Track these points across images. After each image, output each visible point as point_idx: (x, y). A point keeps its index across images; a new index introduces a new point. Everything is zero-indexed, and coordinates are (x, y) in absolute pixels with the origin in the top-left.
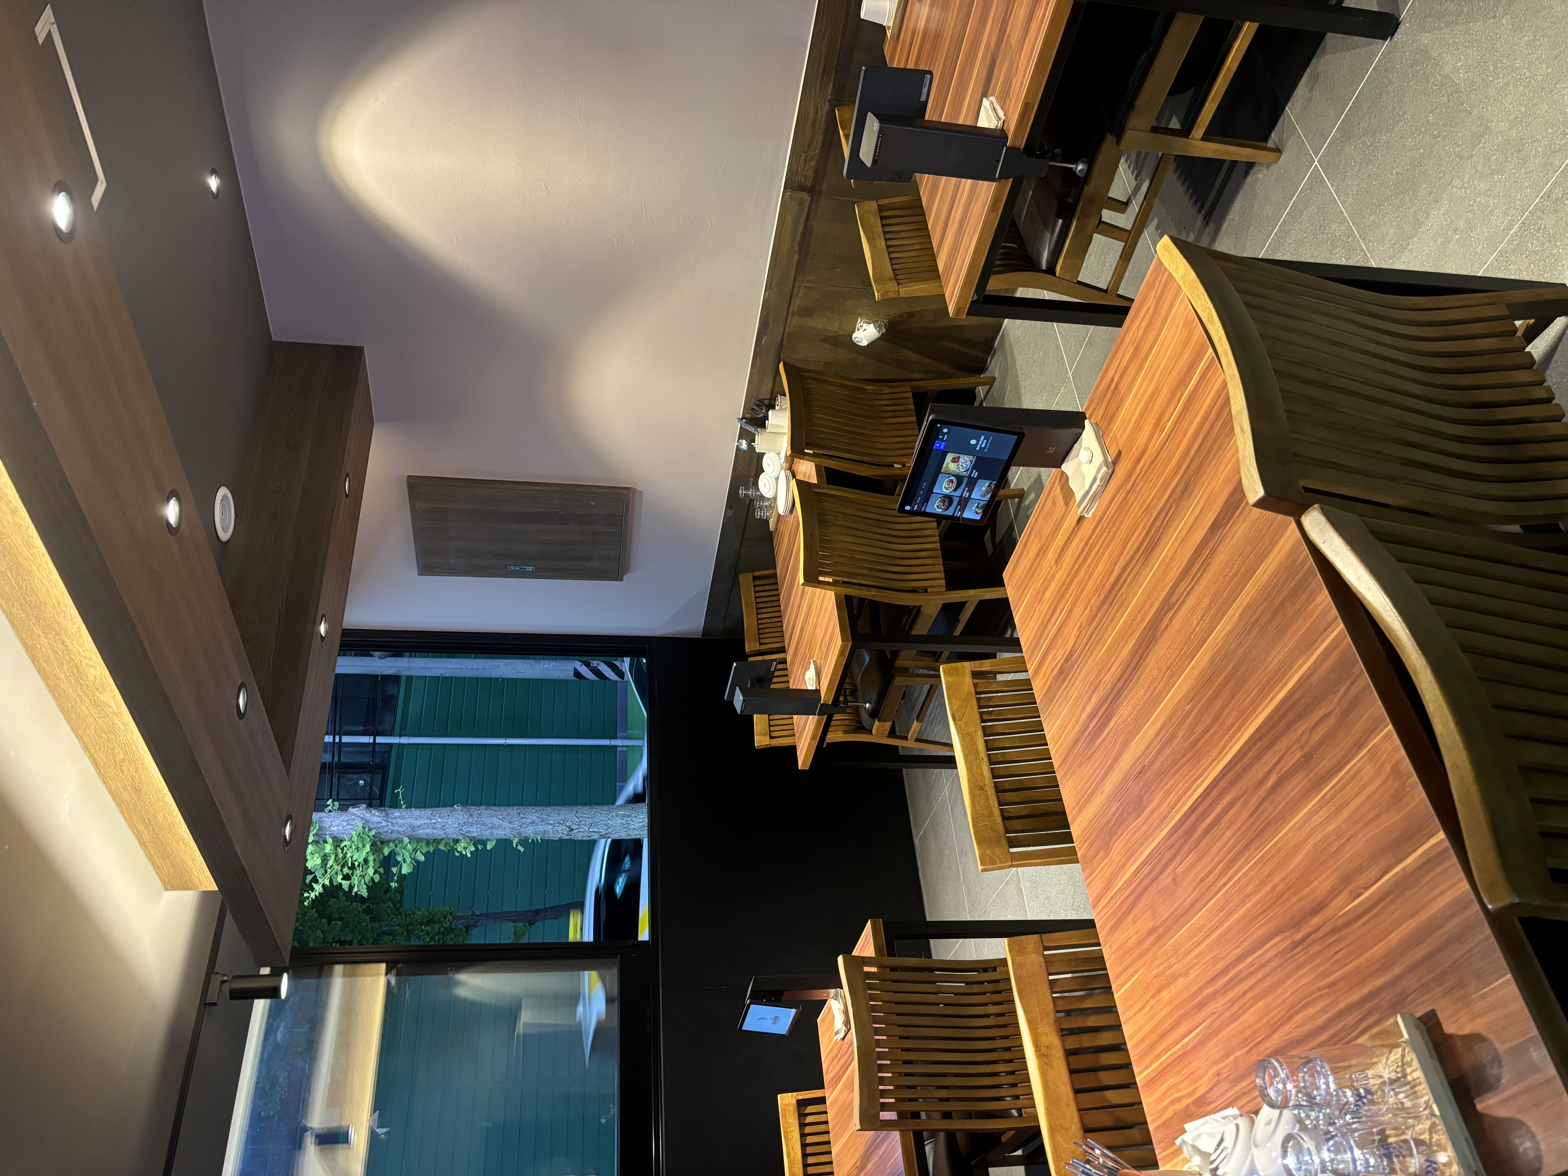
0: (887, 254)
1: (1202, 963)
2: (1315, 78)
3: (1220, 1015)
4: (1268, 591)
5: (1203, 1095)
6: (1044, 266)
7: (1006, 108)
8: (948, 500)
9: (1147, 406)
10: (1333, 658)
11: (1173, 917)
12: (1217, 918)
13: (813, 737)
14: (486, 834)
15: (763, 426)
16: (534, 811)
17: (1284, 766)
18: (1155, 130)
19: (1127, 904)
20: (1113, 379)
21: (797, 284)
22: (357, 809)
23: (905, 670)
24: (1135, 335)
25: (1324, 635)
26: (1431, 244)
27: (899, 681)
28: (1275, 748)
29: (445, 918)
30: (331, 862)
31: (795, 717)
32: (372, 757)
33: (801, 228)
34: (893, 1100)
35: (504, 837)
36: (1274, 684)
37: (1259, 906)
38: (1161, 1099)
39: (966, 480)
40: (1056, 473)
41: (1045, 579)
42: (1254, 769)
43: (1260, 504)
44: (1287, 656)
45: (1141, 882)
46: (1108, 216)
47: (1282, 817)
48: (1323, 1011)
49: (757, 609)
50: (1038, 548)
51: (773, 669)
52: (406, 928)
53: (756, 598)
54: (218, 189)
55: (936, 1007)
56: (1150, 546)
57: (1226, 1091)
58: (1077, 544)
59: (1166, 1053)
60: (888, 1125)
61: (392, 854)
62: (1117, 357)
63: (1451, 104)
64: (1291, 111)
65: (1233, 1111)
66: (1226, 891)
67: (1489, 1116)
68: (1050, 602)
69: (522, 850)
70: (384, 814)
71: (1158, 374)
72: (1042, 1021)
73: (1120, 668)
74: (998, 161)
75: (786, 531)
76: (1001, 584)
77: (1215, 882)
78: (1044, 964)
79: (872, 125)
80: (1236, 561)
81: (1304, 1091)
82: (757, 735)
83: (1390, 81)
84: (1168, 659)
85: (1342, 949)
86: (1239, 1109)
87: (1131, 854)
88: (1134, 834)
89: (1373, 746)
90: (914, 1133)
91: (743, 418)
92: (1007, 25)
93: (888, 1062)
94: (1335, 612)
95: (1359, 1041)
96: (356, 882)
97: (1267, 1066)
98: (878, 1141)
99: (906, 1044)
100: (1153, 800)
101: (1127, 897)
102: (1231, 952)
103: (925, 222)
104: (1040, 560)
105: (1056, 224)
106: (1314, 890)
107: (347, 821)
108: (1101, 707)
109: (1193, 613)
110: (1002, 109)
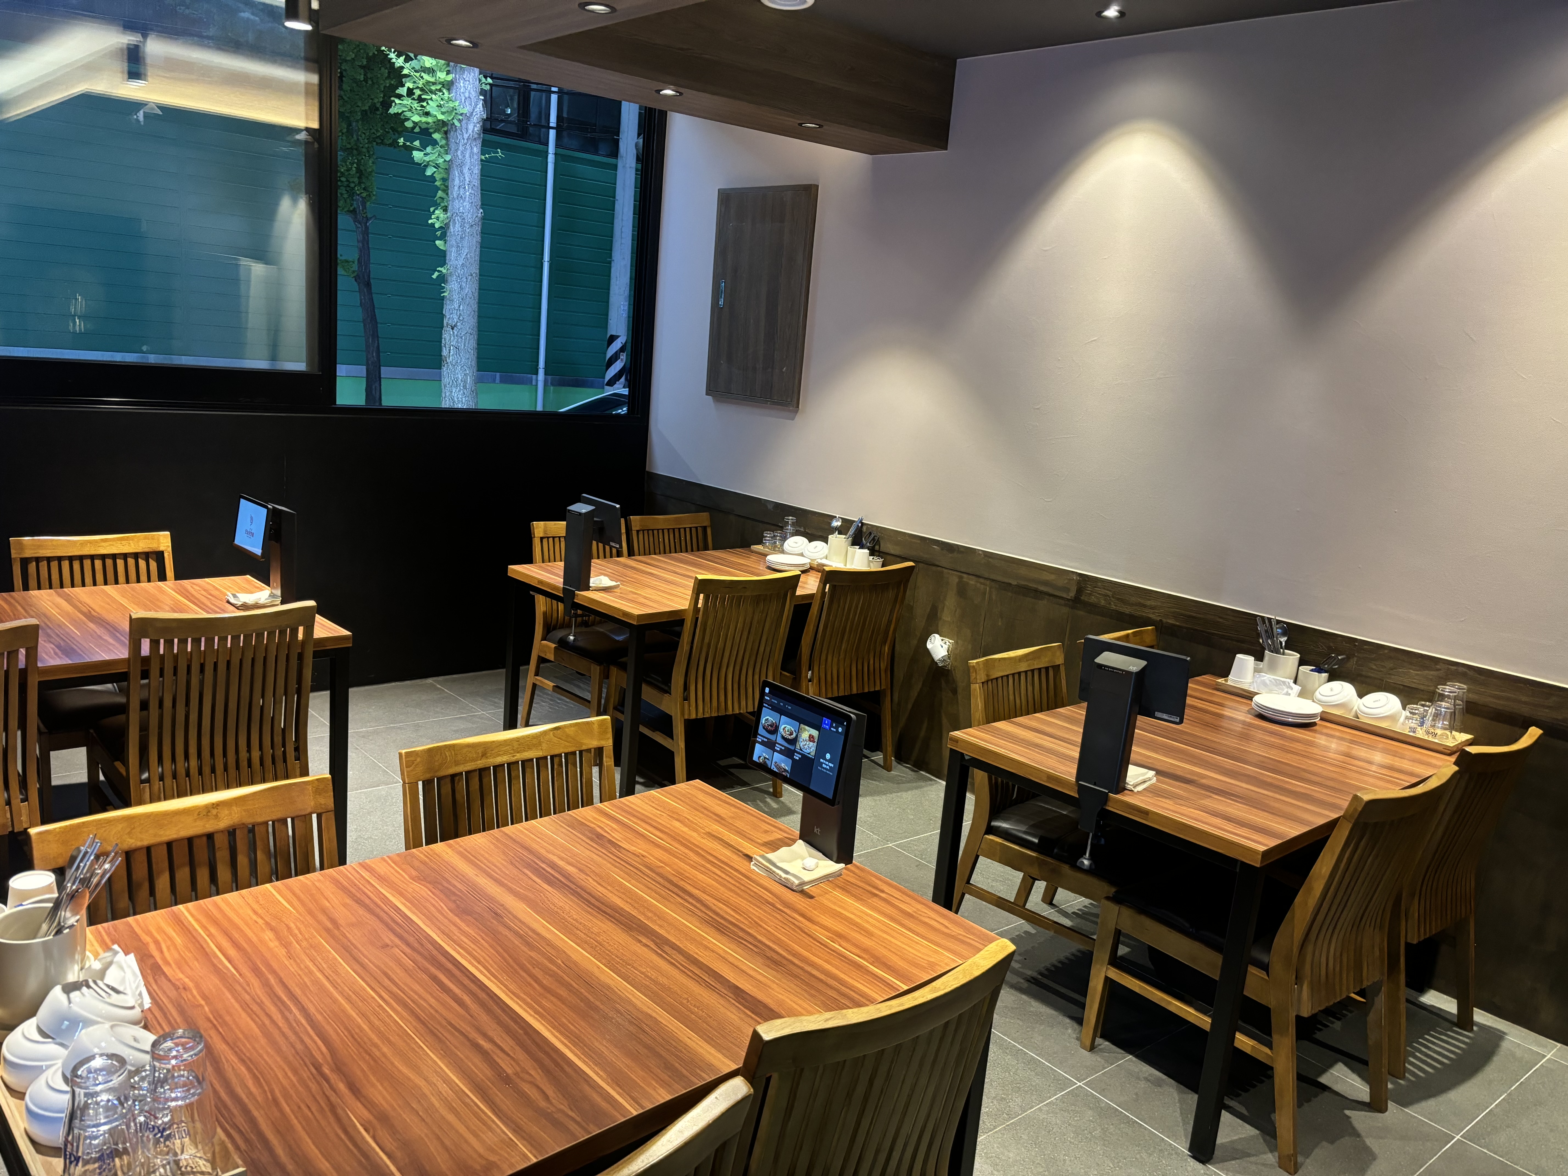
0: (1013, 672)
1: (300, 973)
2: (1158, 1083)
3: (246, 992)
4: (672, 1041)
5: (164, 973)
6: (995, 823)
7: (1145, 793)
9: (854, 925)
10: (604, 1104)
11: (349, 944)
12: (346, 988)
13: (541, 582)
14: (452, 240)
15: (854, 543)
16: (474, 291)
17: (498, 1056)
18: (1118, 933)
19: (364, 898)
20: (883, 891)
21: (988, 582)
22: (482, 109)
23: (606, 675)
24: (923, 914)
25: (627, 1096)
27: (596, 670)
28: (517, 1048)
29: (364, 189)
30: (426, 77)
31: (562, 564)
32: (534, 125)
33: (1042, 588)
35: (447, 258)
36: (580, 1046)
37: (357, 1030)
38: (160, 930)
39: (792, 747)
40: (794, 834)
41: (692, 822)
43: (756, 1036)
44: (606, 1059)
45: (385, 912)
46: (1040, 886)
47: (448, 1054)
48: (250, 1094)
49: (674, 529)
50: (723, 815)
51: (612, 544)
52: (355, 147)
53: (685, 529)
54: (1106, 18)
55: (260, 695)
56: (722, 927)
57: (168, 997)
58: (726, 853)
59: (208, 936)
60: (135, 646)
61: (434, 143)
62: (904, 896)
64: (1129, 1061)
65: (147, 1003)
66: (373, 998)
68: (669, 826)
69: (434, 276)
70: (476, 136)
71: (885, 936)
72: (245, 811)
73: (601, 895)
74: (1095, 785)
75: (751, 562)
76: (689, 778)
77: (385, 987)
78: (304, 813)
79: (1134, 665)
80: (702, 1010)
81: (169, 1076)
82: (545, 524)
83: (1150, 1155)
84: (608, 943)
85: (312, 1112)
86: (149, 1009)
87: (415, 903)
88: (434, 906)
89: (516, 1144)
90: (126, 672)
91: (863, 524)
92: (1222, 796)
94: (649, 1106)
95: (219, 1130)
96: (405, 102)
97: (195, 1040)
98: (118, 635)
99: (222, 667)
100: (468, 926)
101: (369, 898)
102: (312, 1002)
103: (1041, 711)
104: (711, 817)
105: (1034, 836)
106: (373, 1085)
107: (469, 97)
108: (564, 876)
109: (652, 968)
110: (1144, 789)
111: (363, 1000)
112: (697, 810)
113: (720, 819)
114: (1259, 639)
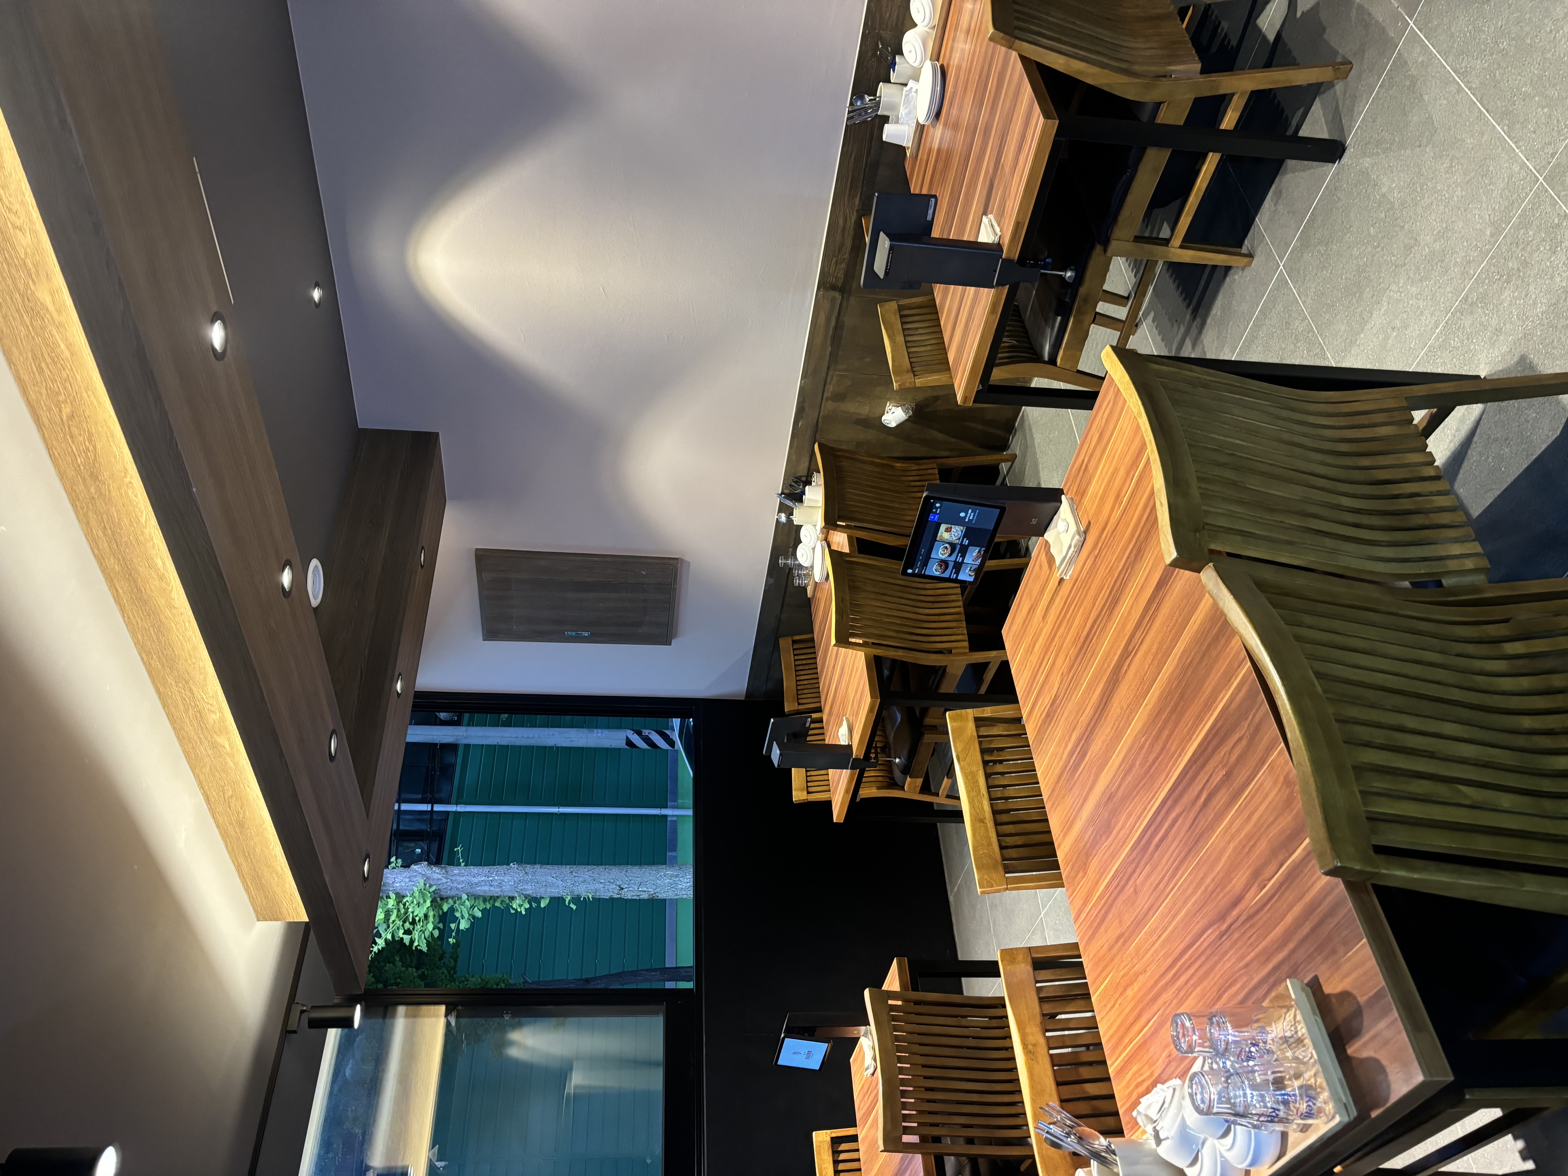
0: (905, 348)
1: (1156, 960)
2: (1279, 194)
3: (1170, 1004)
4: (1198, 638)
5: (1159, 1075)
6: (1046, 357)
7: (1002, 224)
8: (944, 564)
9: (1109, 484)
10: (1244, 691)
11: (1134, 922)
12: (1167, 920)
13: (847, 791)
14: (541, 892)
15: (801, 500)
16: (586, 870)
17: (1212, 784)
18: (1138, 239)
19: (1100, 916)
20: (1083, 461)
21: (830, 373)
22: (419, 866)
23: (934, 728)
24: (1099, 424)
25: (1237, 672)
26: (1374, 340)
27: (928, 739)
28: (1206, 769)
30: (393, 917)
31: (831, 771)
32: (430, 825)
33: (833, 323)
34: (916, 1125)
35: (557, 895)
36: (1204, 715)
37: (1196, 905)
38: (1127, 1085)
39: (958, 547)
40: (1041, 542)
41: (1035, 634)
42: (1191, 789)
44: (1212, 692)
45: (1111, 895)
47: (1211, 827)
49: (796, 671)
50: (1029, 607)
51: (810, 727)
53: (795, 660)
54: (320, 299)
56: (1114, 601)
58: (1058, 602)
59: (1131, 1043)
60: (909, 1148)
61: (452, 910)
62: (1086, 441)
63: (1388, 220)
64: (1261, 221)
66: (1173, 895)
67: (1356, 1058)
68: (1038, 654)
69: (574, 907)
70: (444, 871)
71: (1116, 457)
72: (1029, 1022)
73: (1092, 709)
74: (995, 271)
75: (822, 596)
77: (1165, 888)
78: (1032, 972)
79: (884, 243)
80: (1175, 613)
82: (795, 790)
83: (1339, 199)
84: (1128, 699)
85: (1253, 934)
87: (1103, 871)
88: (1105, 853)
89: (1271, 762)
90: (934, 1156)
91: (782, 493)
92: (1002, 155)
93: (912, 1089)
96: (417, 937)
98: (905, 1163)
99: (929, 1072)
100: (1118, 822)
101: (1100, 910)
102: (1177, 947)
103: (938, 320)
104: (1031, 617)
105: (1055, 320)
106: (1234, 887)
107: (409, 878)
108: (1079, 744)
109: (1145, 659)
110: (999, 225)
111: (1175, 904)
112: (1025, 630)
113: (1032, 610)
114: (867, 121)
